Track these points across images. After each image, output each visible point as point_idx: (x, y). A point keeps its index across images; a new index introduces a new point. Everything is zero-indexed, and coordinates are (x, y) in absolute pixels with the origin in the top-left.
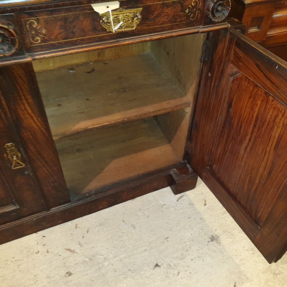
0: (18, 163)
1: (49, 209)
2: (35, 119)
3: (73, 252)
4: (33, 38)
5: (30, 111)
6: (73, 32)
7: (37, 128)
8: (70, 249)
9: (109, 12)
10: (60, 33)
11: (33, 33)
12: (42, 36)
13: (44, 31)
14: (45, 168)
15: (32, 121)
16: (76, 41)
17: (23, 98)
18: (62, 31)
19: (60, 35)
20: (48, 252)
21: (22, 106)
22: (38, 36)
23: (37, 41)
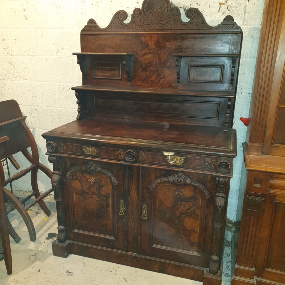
0: (122, 213)
1: (127, 251)
2: (135, 193)
3: (126, 281)
4: (141, 158)
5: (134, 189)
7: (135, 197)
8: (125, 279)
9: (168, 155)
10: (150, 159)
11: (142, 156)
13: (145, 157)
14: (133, 222)
15: (134, 193)
16: (156, 163)
17: (134, 181)
18: (152, 158)
20: (115, 274)
21: (132, 185)
23: (142, 159)
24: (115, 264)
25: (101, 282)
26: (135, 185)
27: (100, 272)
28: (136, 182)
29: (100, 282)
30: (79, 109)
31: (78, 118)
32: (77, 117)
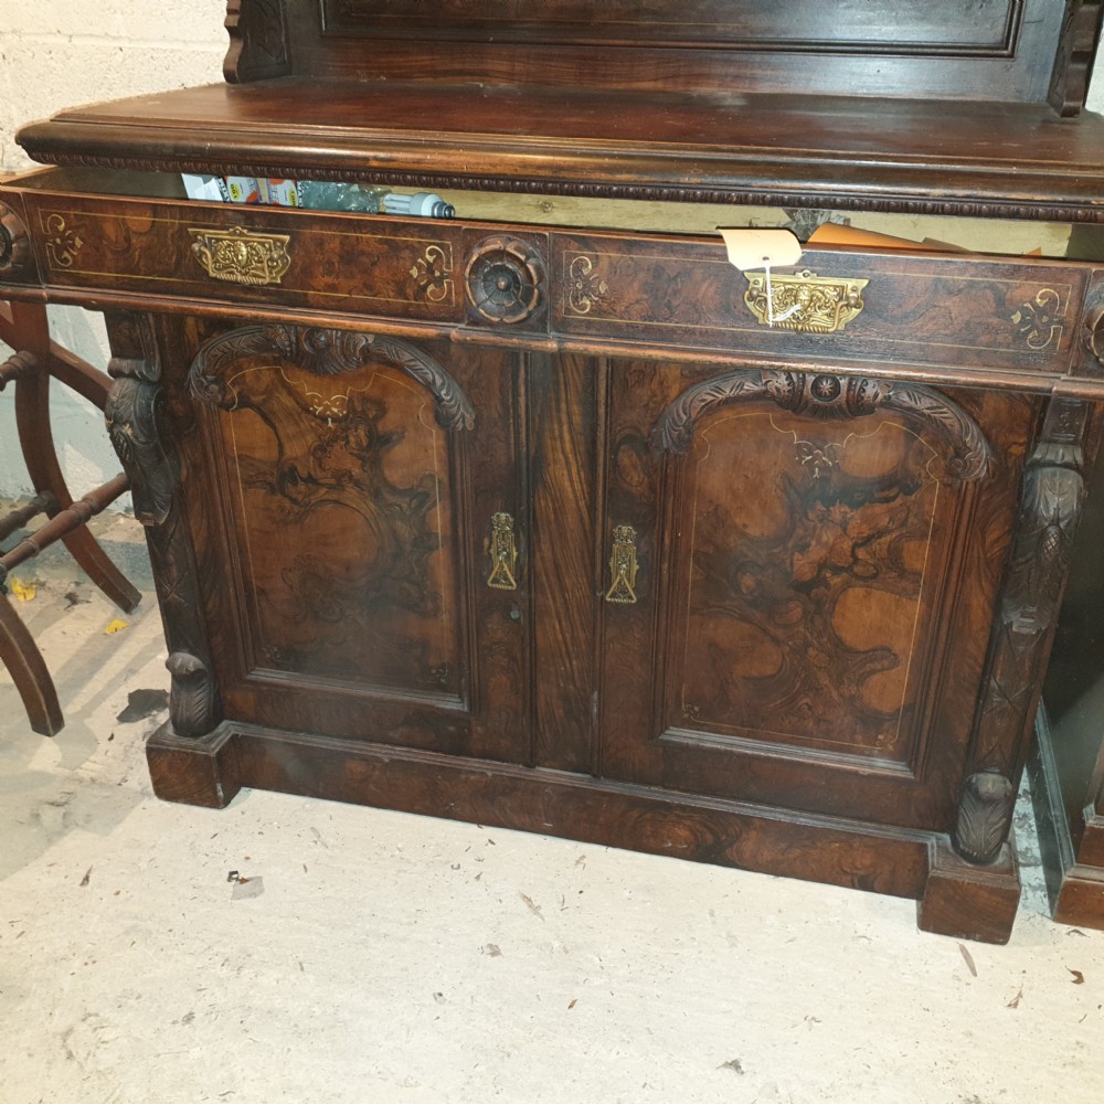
0: (506, 578)
1: (530, 765)
2: (574, 470)
3: (536, 910)
5: (568, 446)
6: (669, 306)
7: (571, 496)
8: (530, 900)
10: (637, 302)
11: (579, 286)
12: (596, 299)
13: (603, 288)
14: (560, 622)
15: (565, 472)
17: (563, 406)
18: (645, 296)
19: (637, 306)
20: (478, 877)
21: (556, 426)
22: (588, 296)
24: (473, 828)
25: (409, 924)
26: (570, 423)
27: (399, 871)
28: (576, 409)
29: (405, 921)
30: (236, 17)
31: (234, 67)
32: (226, 61)
